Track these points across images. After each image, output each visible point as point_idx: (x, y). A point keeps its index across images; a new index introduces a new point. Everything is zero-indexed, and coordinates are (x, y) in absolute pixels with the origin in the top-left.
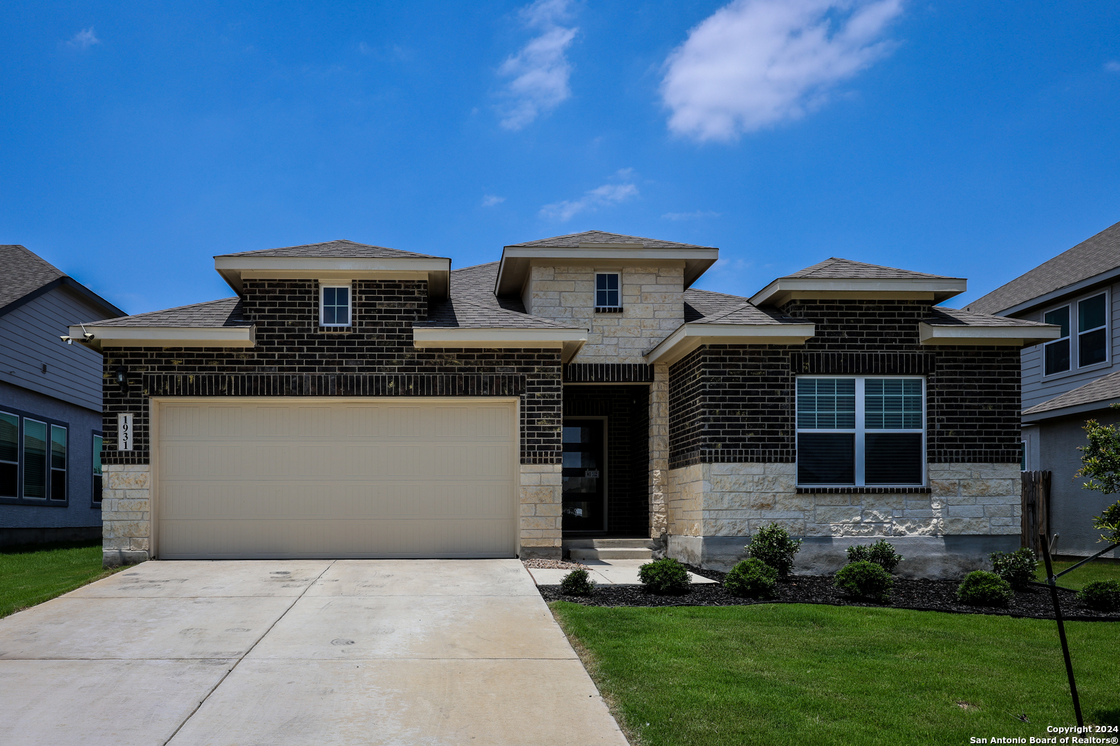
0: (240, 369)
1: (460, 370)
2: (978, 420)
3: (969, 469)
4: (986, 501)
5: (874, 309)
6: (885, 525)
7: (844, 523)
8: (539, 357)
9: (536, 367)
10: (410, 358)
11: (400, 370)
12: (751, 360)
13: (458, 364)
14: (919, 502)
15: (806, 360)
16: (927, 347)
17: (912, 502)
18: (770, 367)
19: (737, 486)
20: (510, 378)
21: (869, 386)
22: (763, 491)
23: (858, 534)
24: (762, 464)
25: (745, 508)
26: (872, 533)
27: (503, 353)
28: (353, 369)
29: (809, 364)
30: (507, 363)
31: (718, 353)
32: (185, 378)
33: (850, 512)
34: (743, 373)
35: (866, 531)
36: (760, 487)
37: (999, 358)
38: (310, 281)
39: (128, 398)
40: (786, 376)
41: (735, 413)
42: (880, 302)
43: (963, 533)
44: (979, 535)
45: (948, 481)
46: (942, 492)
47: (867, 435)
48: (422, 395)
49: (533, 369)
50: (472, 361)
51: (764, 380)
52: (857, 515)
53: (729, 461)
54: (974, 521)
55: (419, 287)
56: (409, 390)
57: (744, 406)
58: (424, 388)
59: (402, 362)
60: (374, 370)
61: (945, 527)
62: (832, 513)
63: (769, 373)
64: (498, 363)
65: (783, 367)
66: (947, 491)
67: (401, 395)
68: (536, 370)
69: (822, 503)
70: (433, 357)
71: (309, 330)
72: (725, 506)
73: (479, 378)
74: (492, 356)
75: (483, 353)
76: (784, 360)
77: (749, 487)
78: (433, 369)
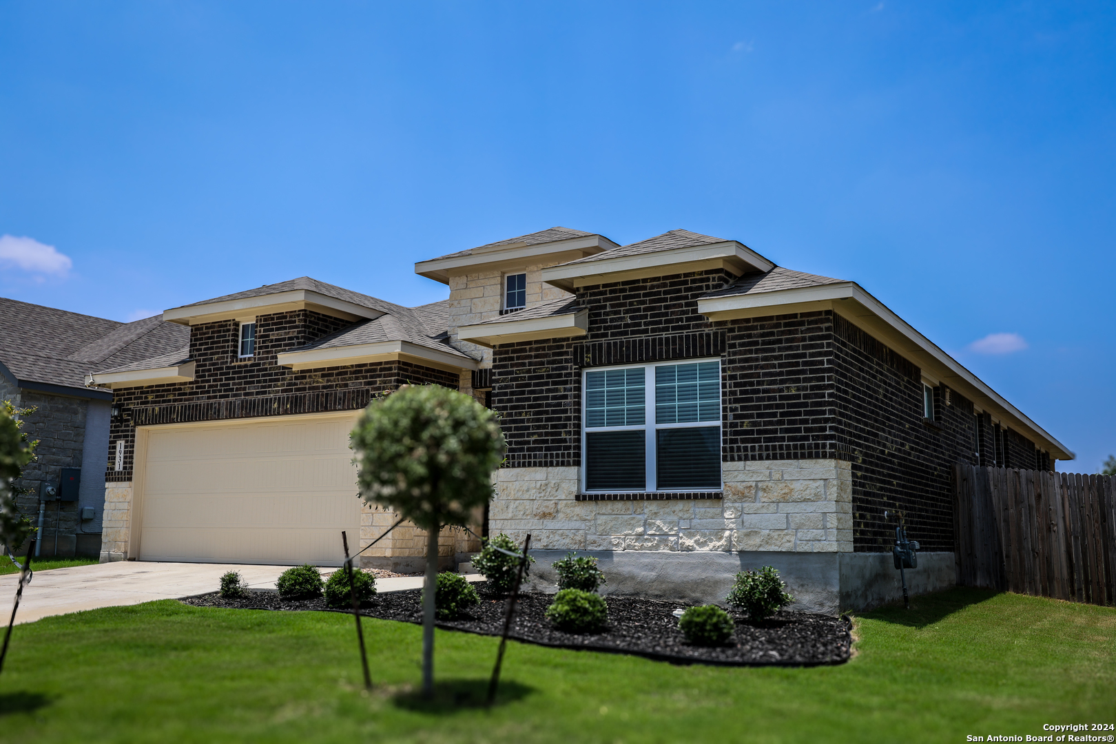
0: (186, 400)
1: (324, 387)
2: (778, 406)
3: (768, 468)
4: (790, 508)
5: (658, 286)
6: (670, 538)
7: (626, 535)
8: (381, 370)
9: (378, 379)
10: (290, 380)
11: (283, 391)
12: (536, 356)
13: (322, 382)
14: (708, 510)
15: (588, 352)
16: (718, 324)
17: (701, 508)
18: (553, 362)
19: (521, 493)
20: (358, 391)
21: (660, 375)
22: (545, 498)
23: (642, 547)
24: (545, 468)
25: (529, 517)
26: (657, 547)
27: (355, 369)
28: (251, 394)
29: (590, 355)
30: (357, 378)
31: (507, 352)
32: (153, 409)
33: (632, 522)
34: (529, 371)
35: (650, 544)
36: (542, 495)
37: (803, 328)
38: (230, 321)
39: (123, 428)
40: (569, 371)
41: (520, 414)
42: (665, 278)
43: (761, 549)
44: (781, 552)
45: (744, 484)
46: (735, 497)
47: (658, 431)
48: (296, 413)
49: (376, 382)
50: (332, 378)
51: (549, 376)
52: (639, 526)
53: (514, 466)
54: (775, 534)
55: (299, 315)
56: (287, 409)
57: (530, 406)
58: (296, 406)
59: (284, 384)
60: (265, 393)
61: (739, 541)
62: (614, 523)
63: (553, 369)
64: (350, 379)
65: (567, 361)
66: (741, 496)
67: (283, 414)
68: (378, 382)
69: (603, 511)
70: (304, 377)
71: (227, 362)
72: (510, 515)
73: (336, 394)
74: (346, 373)
75: (340, 370)
76: (567, 353)
77: (533, 493)
78: (304, 389)
